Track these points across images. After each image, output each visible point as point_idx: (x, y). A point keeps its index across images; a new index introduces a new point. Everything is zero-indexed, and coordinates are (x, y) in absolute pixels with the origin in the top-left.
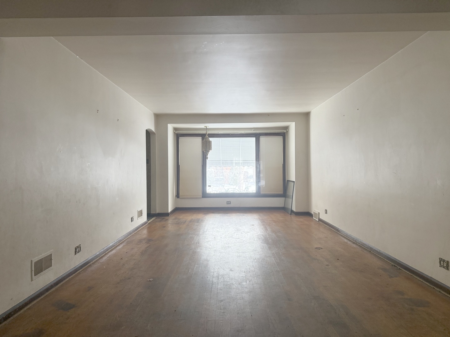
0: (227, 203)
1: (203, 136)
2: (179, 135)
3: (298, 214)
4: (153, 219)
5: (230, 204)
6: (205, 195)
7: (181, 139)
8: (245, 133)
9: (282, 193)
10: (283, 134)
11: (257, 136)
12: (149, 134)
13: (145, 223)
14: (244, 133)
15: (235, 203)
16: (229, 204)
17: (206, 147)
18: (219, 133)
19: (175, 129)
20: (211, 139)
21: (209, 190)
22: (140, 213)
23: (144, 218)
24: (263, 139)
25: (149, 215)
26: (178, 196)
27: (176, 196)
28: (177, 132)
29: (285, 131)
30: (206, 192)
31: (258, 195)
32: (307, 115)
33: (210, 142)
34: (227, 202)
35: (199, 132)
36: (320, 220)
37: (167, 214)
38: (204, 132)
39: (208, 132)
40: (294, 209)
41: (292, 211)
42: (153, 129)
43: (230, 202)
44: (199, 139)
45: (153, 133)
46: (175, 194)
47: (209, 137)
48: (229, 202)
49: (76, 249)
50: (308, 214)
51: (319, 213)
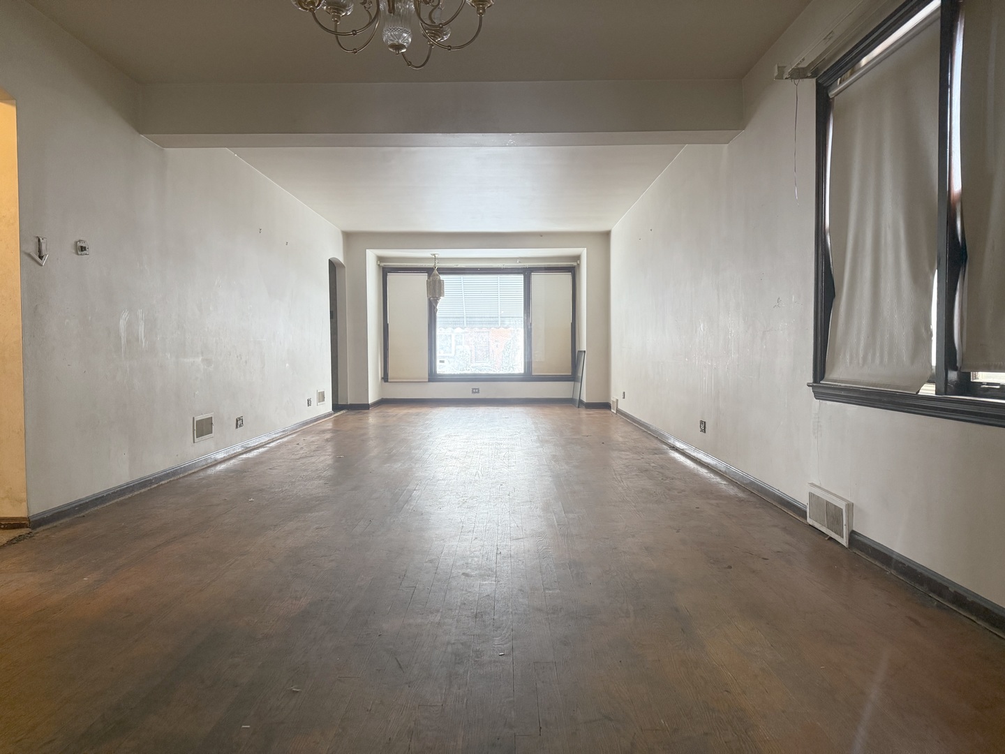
0: (473, 392)
1: (429, 271)
2: (386, 271)
3: (590, 406)
4: (342, 412)
5: (478, 392)
6: (433, 377)
7: (391, 277)
8: (504, 267)
9: (570, 374)
10: (571, 268)
11: (527, 272)
12: (333, 266)
13: (330, 415)
14: (502, 267)
15: (486, 391)
16: (476, 392)
17: (435, 291)
18: (458, 267)
19: (380, 259)
20: (442, 277)
21: (442, 369)
22: (322, 397)
23: (327, 406)
24: (535, 277)
25: (336, 407)
26: (385, 378)
27: (382, 378)
28: (382, 264)
29: (575, 264)
30: (435, 371)
31: (528, 377)
32: (607, 235)
33: (441, 283)
34: (473, 389)
35: (422, 264)
36: (618, 411)
37: (366, 407)
38: (431, 265)
39: (437, 264)
40: (584, 399)
41: (581, 402)
42: (341, 259)
43: (478, 389)
44: (423, 277)
45: (341, 266)
46: (380, 375)
47: (440, 273)
48: (476, 389)
49: (237, 421)
50: (606, 406)
51: (617, 400)
